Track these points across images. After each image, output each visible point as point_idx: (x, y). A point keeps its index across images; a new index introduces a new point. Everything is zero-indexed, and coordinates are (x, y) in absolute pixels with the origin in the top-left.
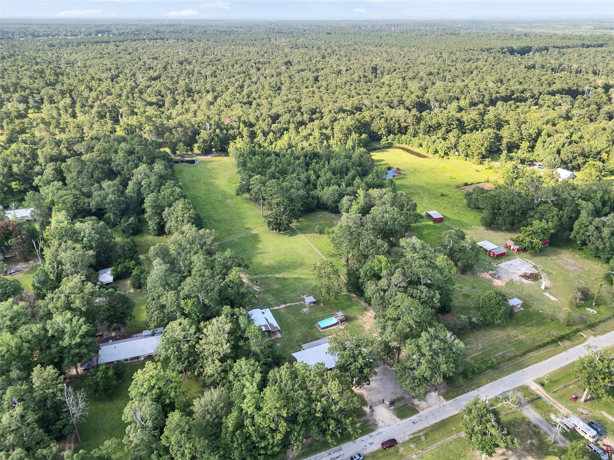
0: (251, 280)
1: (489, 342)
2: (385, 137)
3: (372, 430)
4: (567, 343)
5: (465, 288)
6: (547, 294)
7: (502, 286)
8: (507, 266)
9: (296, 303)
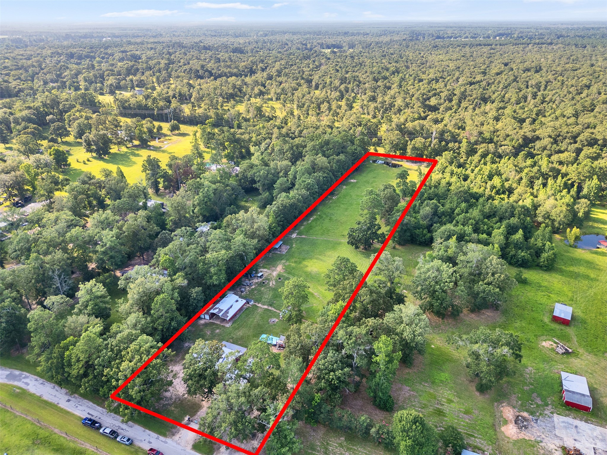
0: (279, 275)
3: (164, 435)
7: (508, 438)
8: (566, 425)
9: (277, 311)
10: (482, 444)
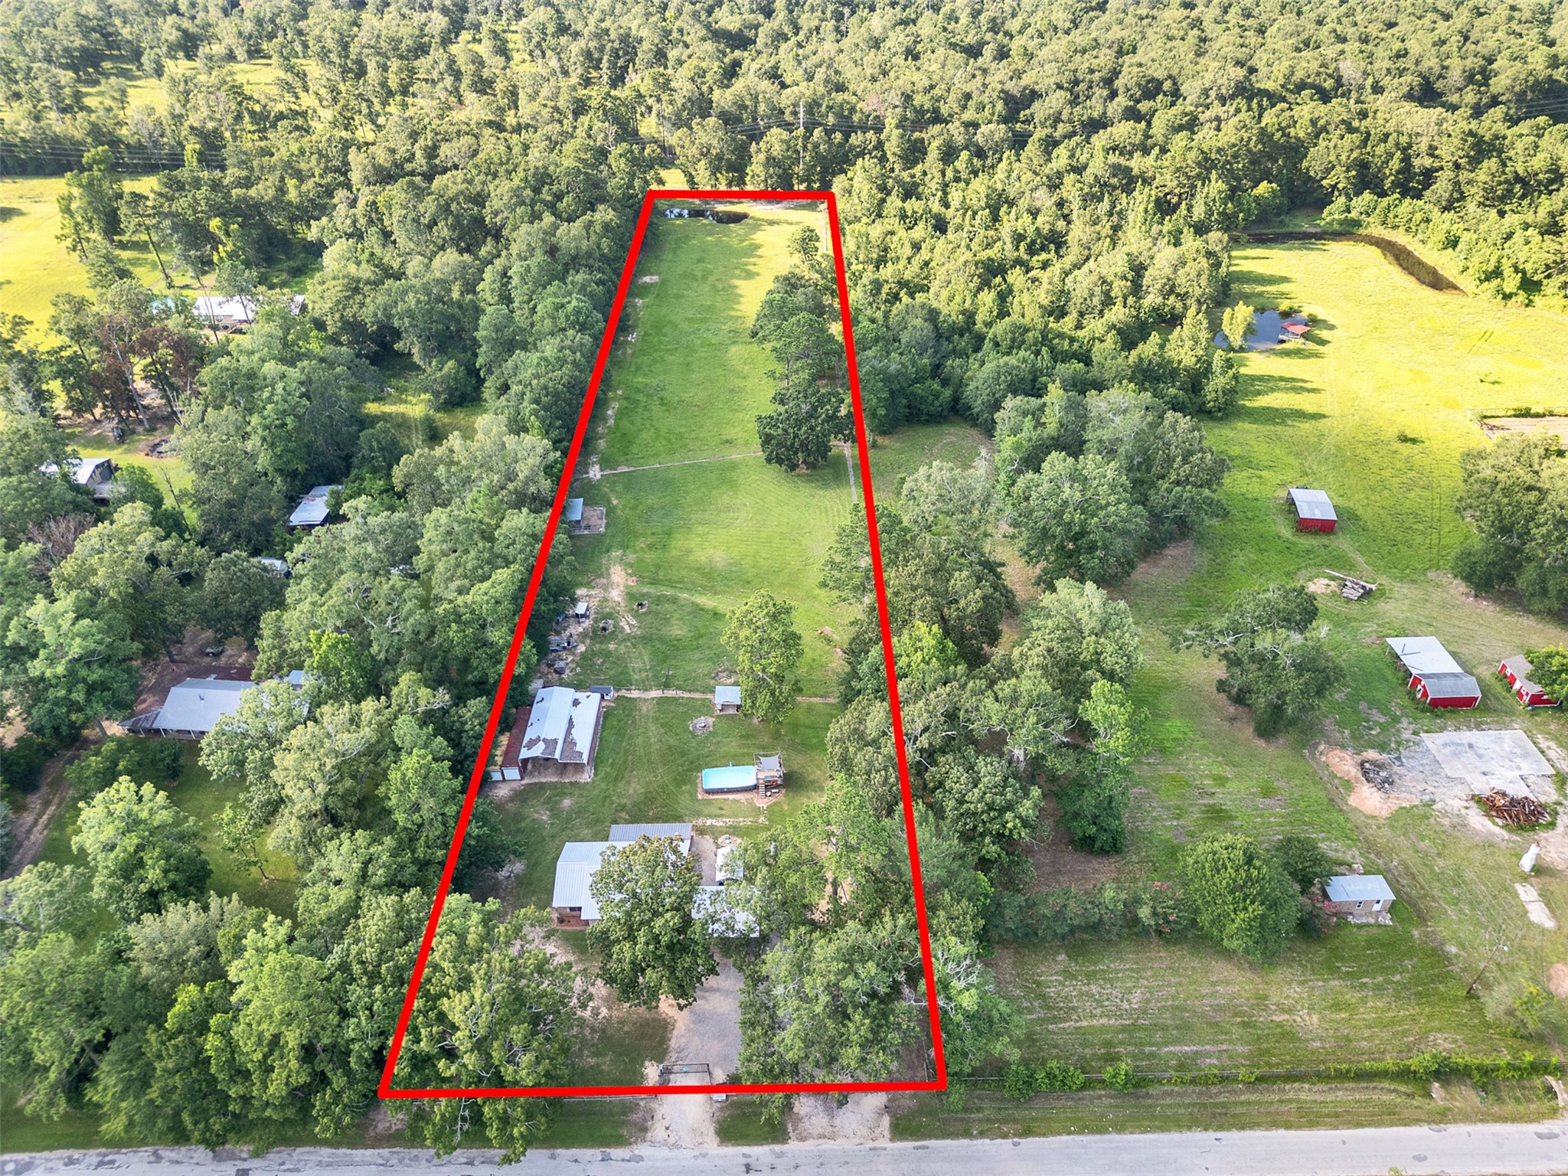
0: (630, 596)
1: (1174, 998)
2: (1343, 199)
3: (620, 1141)
4: (1466, 1096)
5: (1232, 786)
6: (1527, 894)
7: (1374, 817)
8: (1452, 748)
9: (693, 695)
10: (1336, 851)
